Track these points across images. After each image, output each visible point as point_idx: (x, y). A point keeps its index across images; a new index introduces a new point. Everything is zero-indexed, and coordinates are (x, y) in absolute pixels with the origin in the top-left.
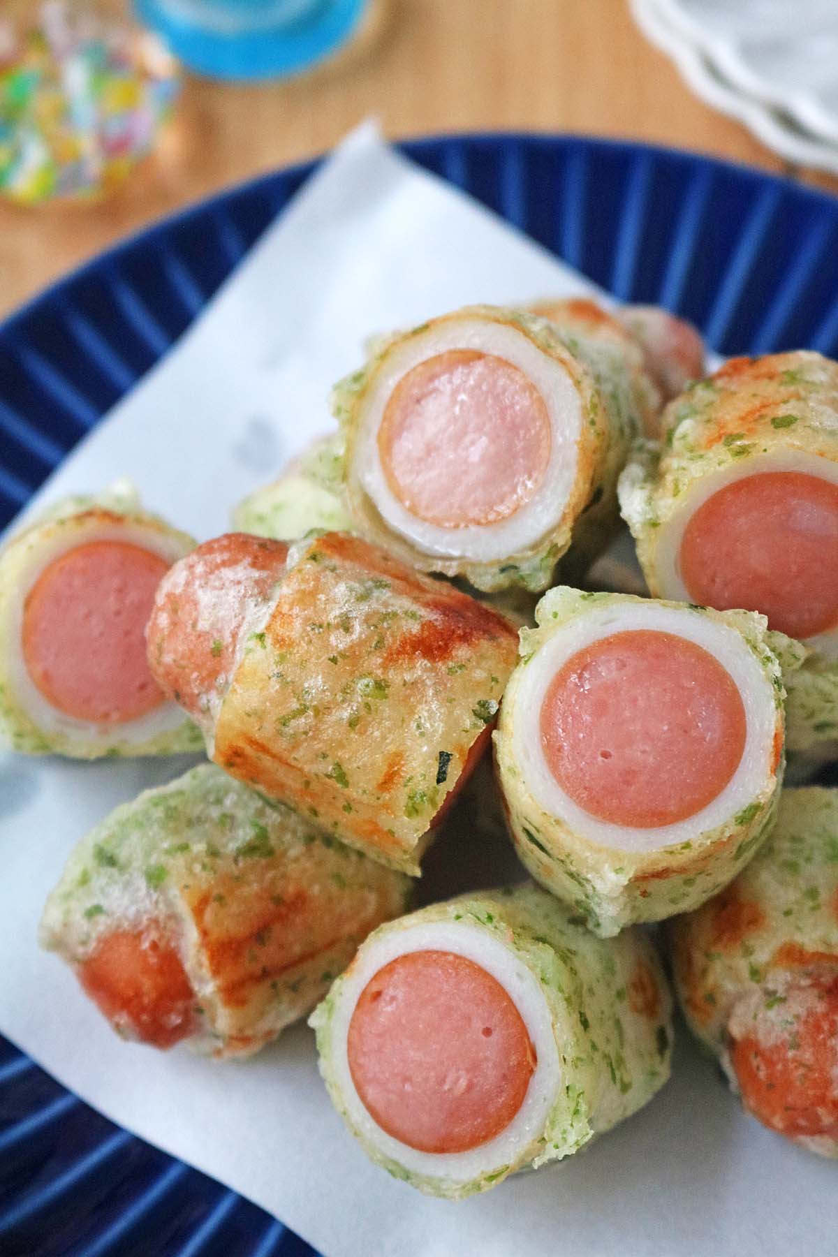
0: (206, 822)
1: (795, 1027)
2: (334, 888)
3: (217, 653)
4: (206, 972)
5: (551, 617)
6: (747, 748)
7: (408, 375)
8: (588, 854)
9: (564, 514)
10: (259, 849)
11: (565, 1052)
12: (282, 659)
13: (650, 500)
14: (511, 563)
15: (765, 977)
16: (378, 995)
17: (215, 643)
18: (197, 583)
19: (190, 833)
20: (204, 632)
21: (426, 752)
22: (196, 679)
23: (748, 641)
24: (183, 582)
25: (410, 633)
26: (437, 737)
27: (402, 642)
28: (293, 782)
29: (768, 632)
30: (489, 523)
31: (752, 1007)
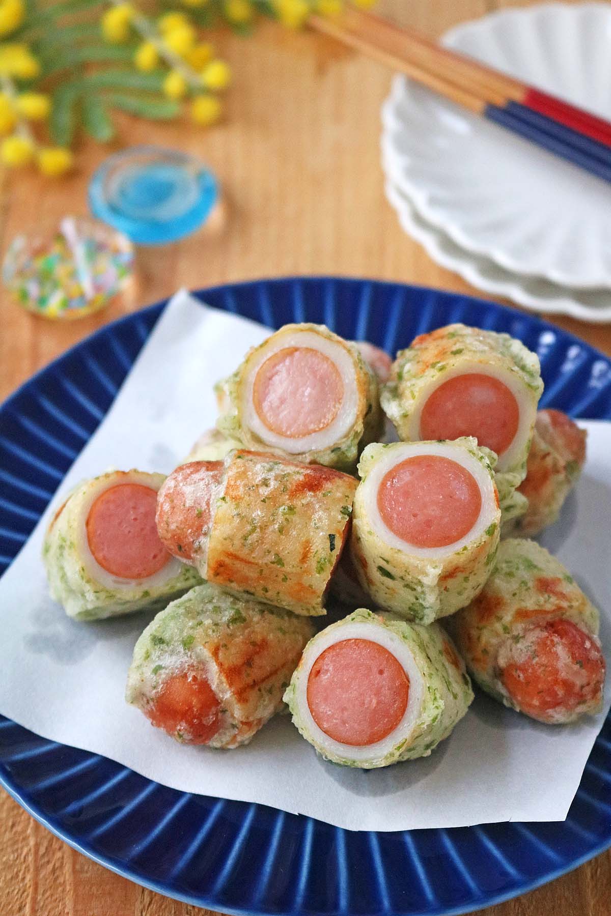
0: (207, 611)
1: (534, 648)
2: (280, 635)
3: (200, 515)
4: (225, 686)
5: (370, 458)
6: (483, 500)
7: (262, 367)
8: (418, 562)
9: (358, 415)
10: (238, 619)
11: (424, 671)
12: (238, 506)
13: (400, 405)
14: (336, 446)
15: (512, 629)
16: (319, 672)
17: (198, 511)
18: (181, 484)
19: (200, 618)
20: (191, 507)
21: (321, 536)
22: (191, 533)
23: (470, 451)
24: (173, 486)
25: (299, 481)
26: (326, 528)
27: (296, 486)
28: (252, 574)
29: (478, 447)
30: (321, 429)
31: (508, 647)
